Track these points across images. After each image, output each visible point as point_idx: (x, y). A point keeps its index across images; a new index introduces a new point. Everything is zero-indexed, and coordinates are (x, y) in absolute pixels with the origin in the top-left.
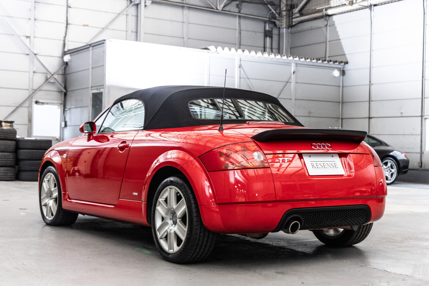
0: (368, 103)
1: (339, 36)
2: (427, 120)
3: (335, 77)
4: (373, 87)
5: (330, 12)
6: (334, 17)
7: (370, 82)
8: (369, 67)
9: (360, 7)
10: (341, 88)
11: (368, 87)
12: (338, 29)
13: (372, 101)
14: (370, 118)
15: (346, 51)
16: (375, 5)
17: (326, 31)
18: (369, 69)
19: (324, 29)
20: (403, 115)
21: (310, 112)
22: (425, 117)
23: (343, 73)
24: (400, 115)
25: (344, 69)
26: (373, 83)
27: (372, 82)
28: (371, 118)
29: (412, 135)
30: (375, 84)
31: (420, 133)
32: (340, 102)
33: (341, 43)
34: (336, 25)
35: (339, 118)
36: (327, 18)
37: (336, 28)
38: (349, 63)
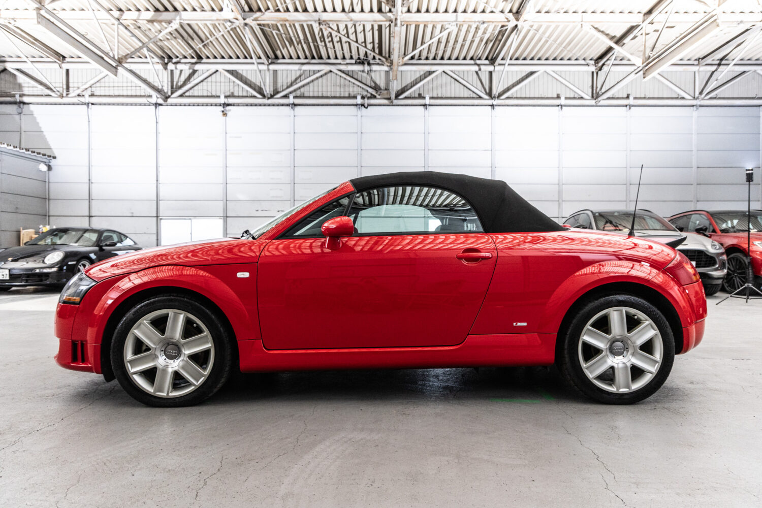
0: (87, 202)
1: (40, 128)
2: (162, 221)
3: (41, 171)
4: (93, 186)
5: (26, 99)
6: (31, 105)
7: (89, 180)
8: (88, 165)
9: (79, 102)
10: (47, 183)
11: (88, 185)
12: (39, 120)
13: (92, 200)
14: (90, 217)
15: (52, 146)
16: (92, 104)
17: (19, 119)
18: (88, 168)
19: (17, 117)
20: (134, 215)
21: (17, 208)
22: (160, 218)
23: (50, 168)
24: (131, 215)
25: (50, 164)
26: (93, 182)
27: (93, 180)
28: (92, 216)
29: (145, 233)
30: (95, 183)
31: (155, 232)
32: (46, 199)
33: (45, 136)
34: (35, 116)
35: (46, 216)
36: (22, 105)
37: (35, 118)
38: (57, 158)
